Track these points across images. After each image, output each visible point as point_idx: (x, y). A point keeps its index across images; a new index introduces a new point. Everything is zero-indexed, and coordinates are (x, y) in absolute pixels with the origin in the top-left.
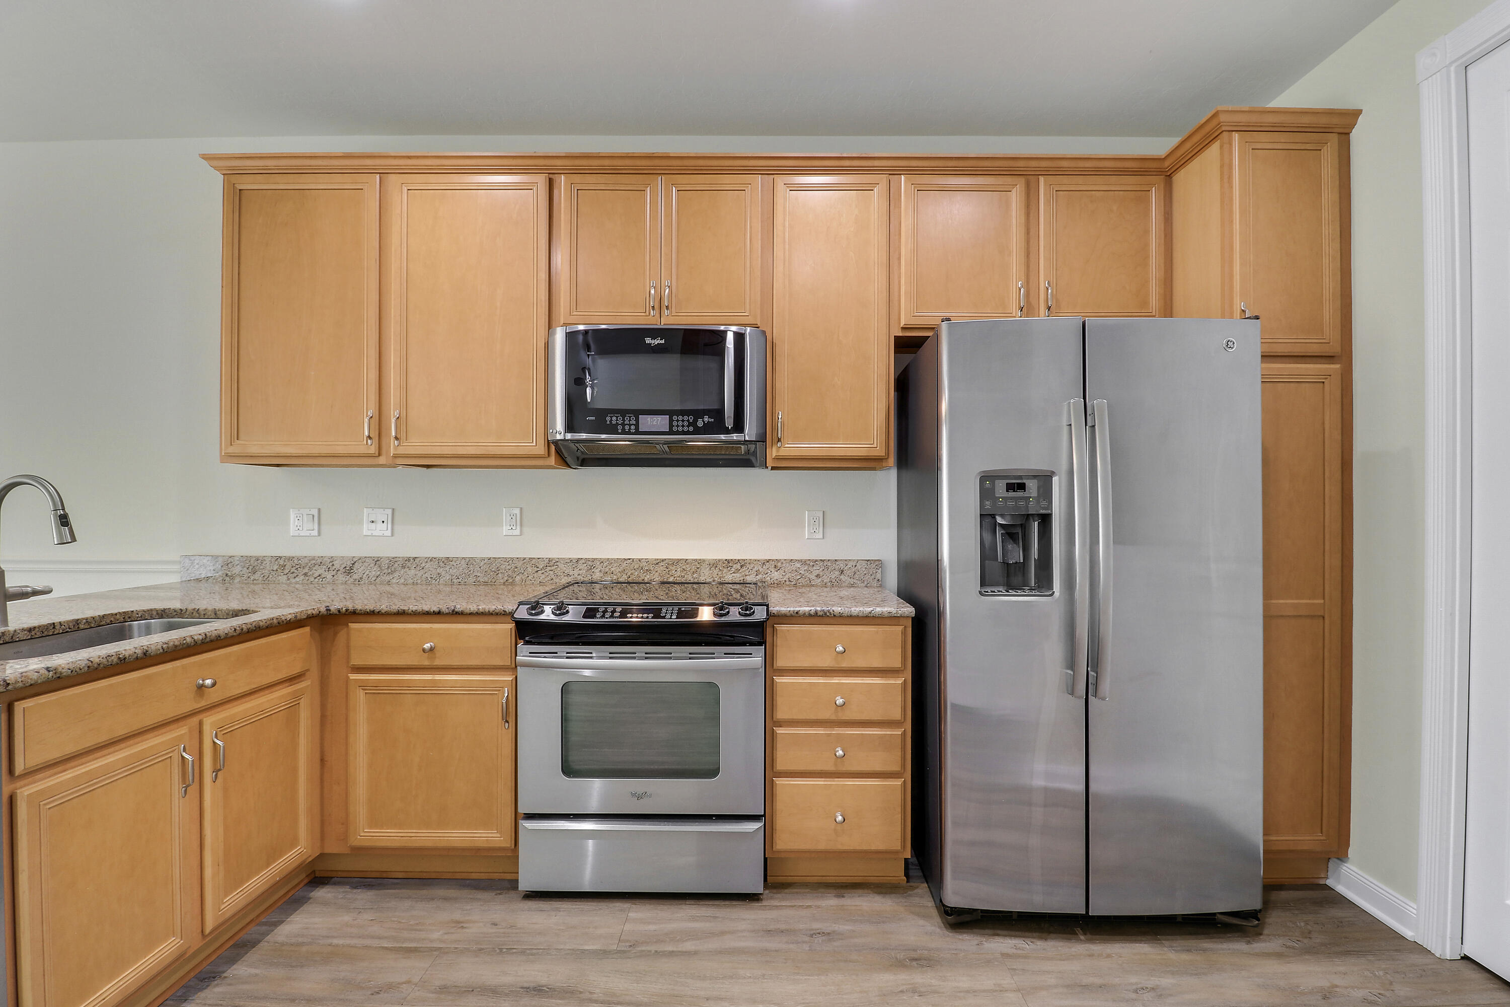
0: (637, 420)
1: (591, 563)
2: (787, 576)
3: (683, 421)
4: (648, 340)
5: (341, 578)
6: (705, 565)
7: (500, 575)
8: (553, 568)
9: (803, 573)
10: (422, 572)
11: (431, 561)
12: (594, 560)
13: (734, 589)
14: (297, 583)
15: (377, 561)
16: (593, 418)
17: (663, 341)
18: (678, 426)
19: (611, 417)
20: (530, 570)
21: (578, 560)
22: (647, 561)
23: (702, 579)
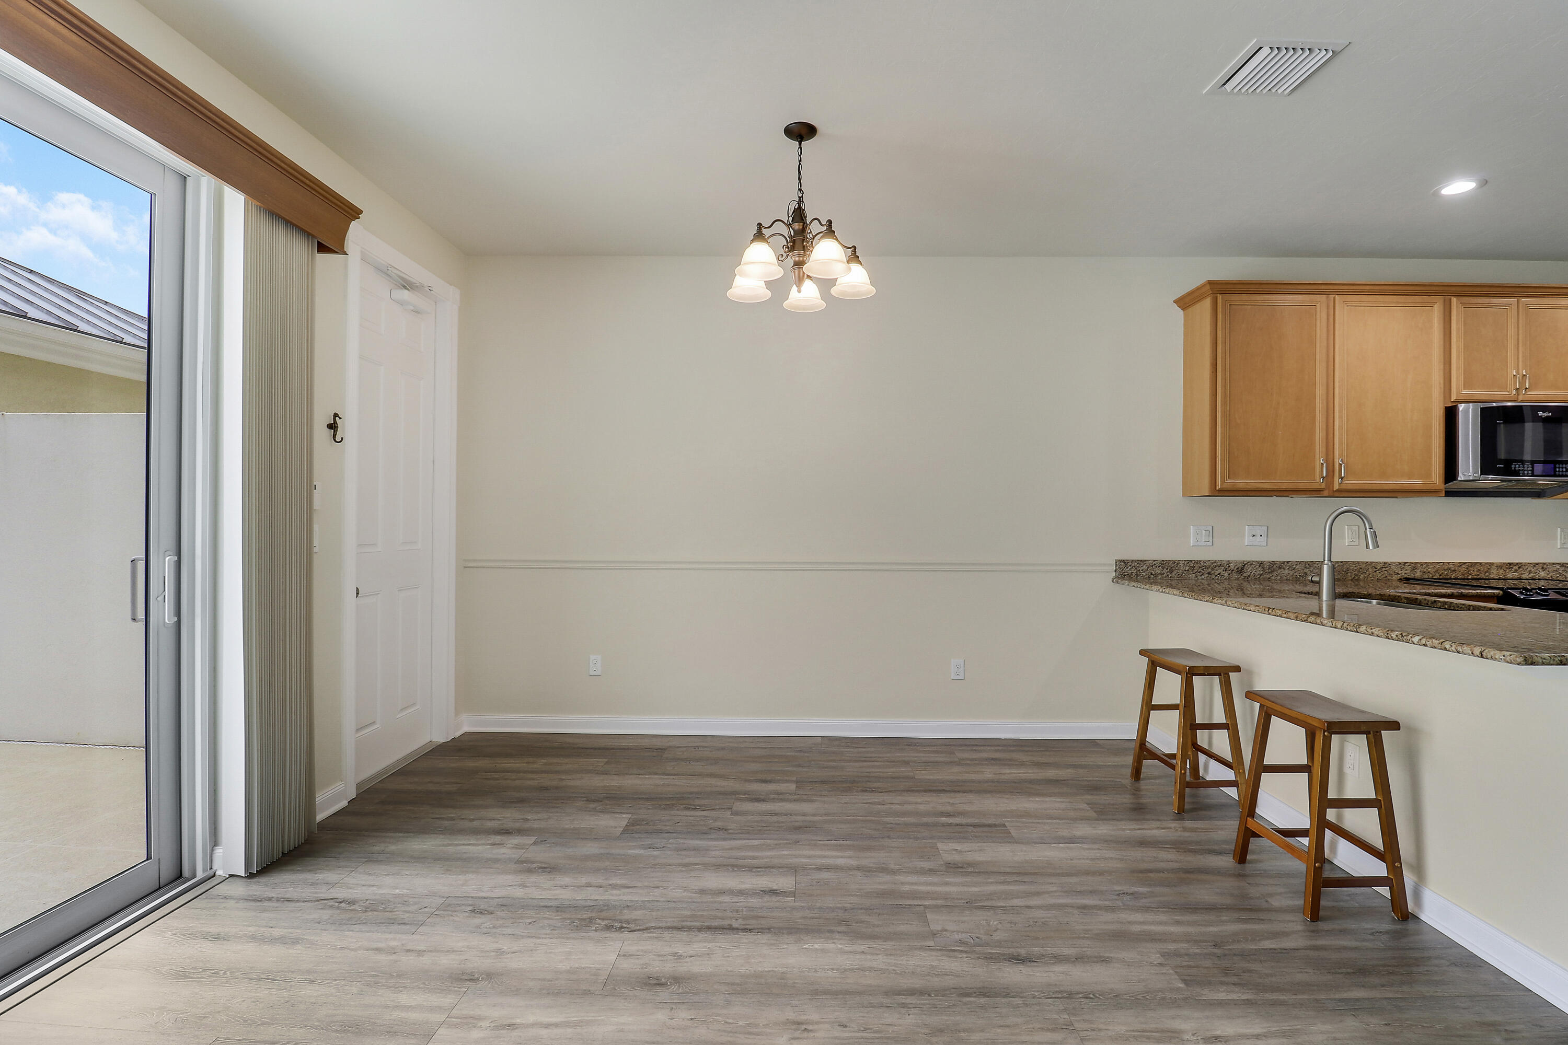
0: (1533, 467)
1: (1414, 566)
2: (1550, 575)
3: (1562, 468)
4: (1540, 414)
5: (1235, 576)
6: (1494, 567)
7: (1349, 574)
8: (1387, 569)
9: (1561, 572)
10: (1293, 572)
11: (1300, 563)
12: (1416, 563)
13: (1513, 584)
14: (1203, 579)
15: (1261, 564)
16: (1502, 466)
17: (1550, 414)
18: (1559, 471)
19: (1515, 465)
20: (1370, 570)
21: (1405, 563)
22: (1454, 564)
23: (1492, 576)
